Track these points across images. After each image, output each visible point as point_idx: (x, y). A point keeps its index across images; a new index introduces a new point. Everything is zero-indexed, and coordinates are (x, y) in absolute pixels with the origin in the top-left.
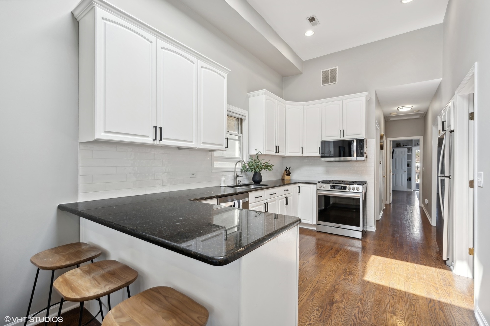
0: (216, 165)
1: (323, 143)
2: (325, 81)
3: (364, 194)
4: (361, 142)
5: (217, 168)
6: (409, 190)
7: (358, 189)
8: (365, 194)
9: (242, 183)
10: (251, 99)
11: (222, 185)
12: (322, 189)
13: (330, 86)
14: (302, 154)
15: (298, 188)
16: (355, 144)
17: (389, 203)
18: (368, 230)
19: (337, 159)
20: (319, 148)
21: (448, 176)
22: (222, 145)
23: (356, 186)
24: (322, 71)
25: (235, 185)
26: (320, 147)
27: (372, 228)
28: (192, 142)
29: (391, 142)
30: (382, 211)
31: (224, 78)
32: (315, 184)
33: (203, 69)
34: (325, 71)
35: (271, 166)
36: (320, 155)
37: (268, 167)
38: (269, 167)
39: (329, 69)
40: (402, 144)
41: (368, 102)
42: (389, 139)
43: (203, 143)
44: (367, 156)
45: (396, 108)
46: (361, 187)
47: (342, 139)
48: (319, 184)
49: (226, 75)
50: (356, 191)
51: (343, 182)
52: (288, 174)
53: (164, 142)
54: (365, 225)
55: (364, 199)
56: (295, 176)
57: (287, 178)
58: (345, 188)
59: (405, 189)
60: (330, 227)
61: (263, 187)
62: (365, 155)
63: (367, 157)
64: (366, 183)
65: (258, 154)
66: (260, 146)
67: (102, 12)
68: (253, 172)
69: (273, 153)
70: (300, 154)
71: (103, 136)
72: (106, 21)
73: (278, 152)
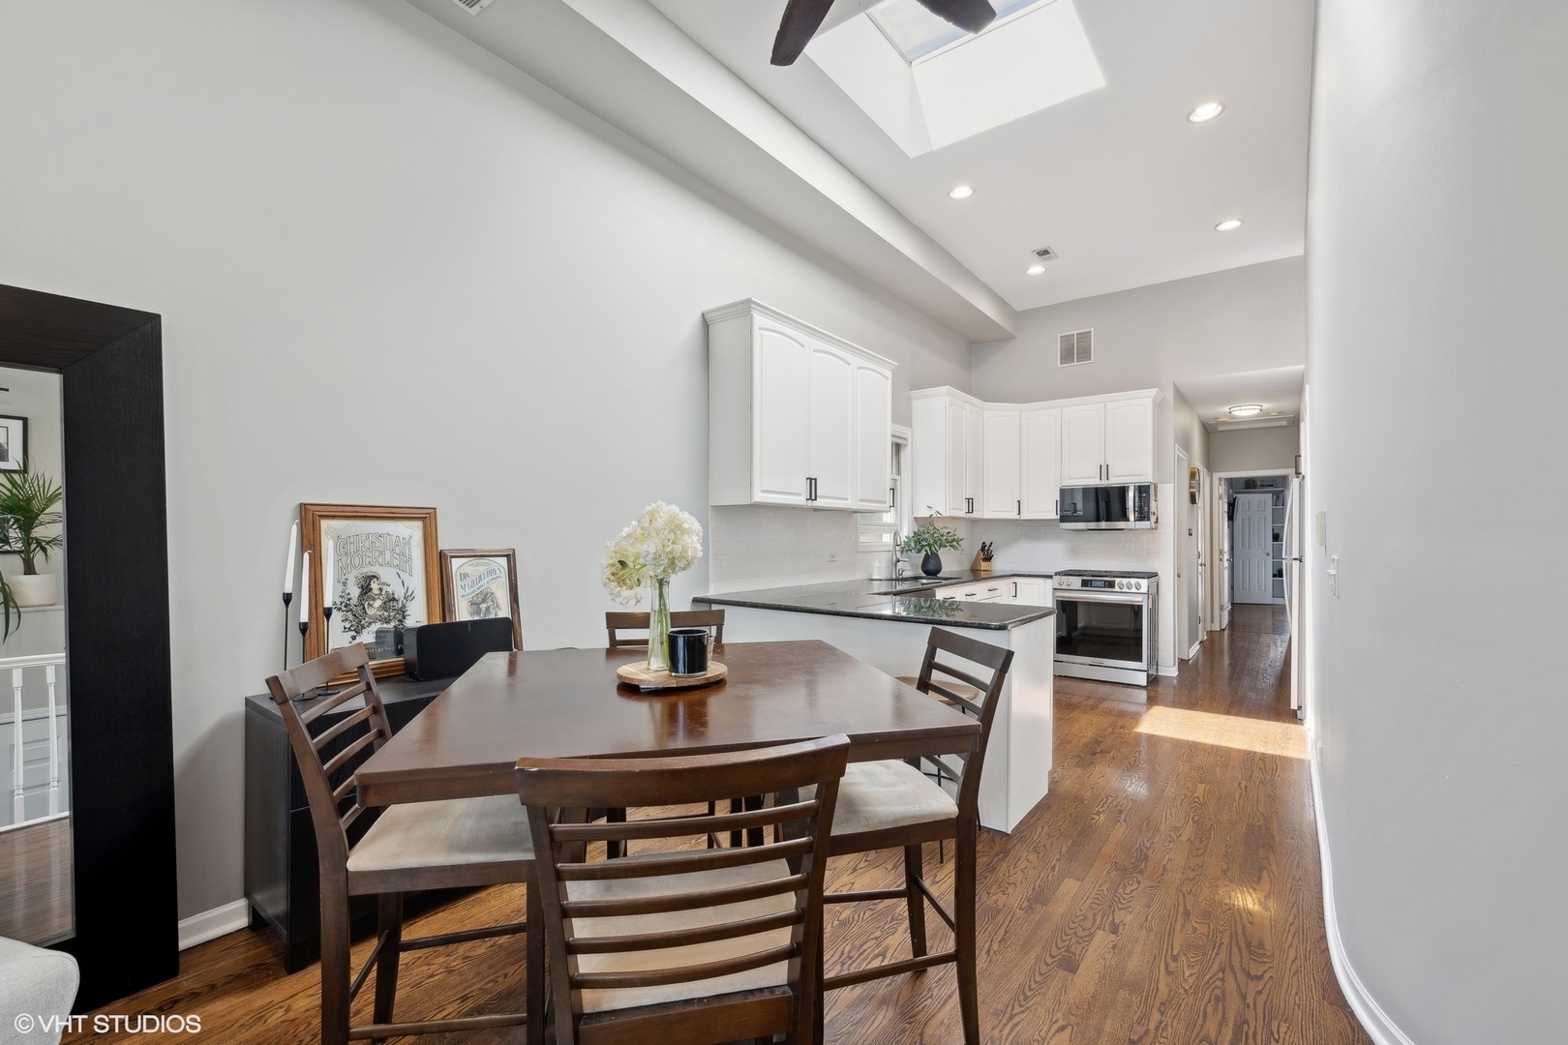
0: (863, 538)
1: (1065, 493)
2: (1067, 356)
3: (1150, 597)
4: (1143, 491)
5: (865, 545)
6: (1278, 601)
7: (1138, 586)
8: (1154, 596)
9: (906, 574)
10: (916, 404)
11: (874, 578)
12: (1064, 587)
13: (1076, 367)
14: (1019, 513)
15: (1013, 586)
16: (1131, 494)
17: (1218, 629)
18: (1161, 673)
19: (1092, 525)
20: (1057, 501)
21: (1297, 557)
22: (885, 502)
23: (1133, 581)
24: (1059, 335)
25: (894, 577)
26: (1058, 499)
27: (1169, 670)
28: (847, 499)
29: (1223, 482)
30: (1197, 643)
31: (888, 379)
32: (1051, 577)
33: (860, 371)
34: (1067, 336)
35: (958, 541)
36: (1059, 517)
37: (953, 543)
38: (955, 543)
39: (1075, 332)
40: (1259, 483)
41: (1159, 406)
42: (1216, 476)
43: (861, 500)
44: (1157, 519)
45: (1226, 409)
46: (1144, 583)
47: (1104, 483)
48: (1058, 577)
49: (889, 374)
50: (1134, 590)
51: (1106, 574)
52: (988, 558)
53: (820, 503)
54: (1154, 661)
55: (1150, 607)
56: (1000, 563)
57: (984, 565)
58: (1111, 585)
59: (1268, 598)
60: (1081, 666)
61: (944, 582)
62: (1153, 518)
63: (1156, 522)
64: (1155, 575)
65: (934, 515)
66: (936, 499)
67: (759, 320)
68: (923, 553)
69: (962, 513)
70: (1014, 515)
71: (759, 497)
72: (762, 332)
73: (970, 511)
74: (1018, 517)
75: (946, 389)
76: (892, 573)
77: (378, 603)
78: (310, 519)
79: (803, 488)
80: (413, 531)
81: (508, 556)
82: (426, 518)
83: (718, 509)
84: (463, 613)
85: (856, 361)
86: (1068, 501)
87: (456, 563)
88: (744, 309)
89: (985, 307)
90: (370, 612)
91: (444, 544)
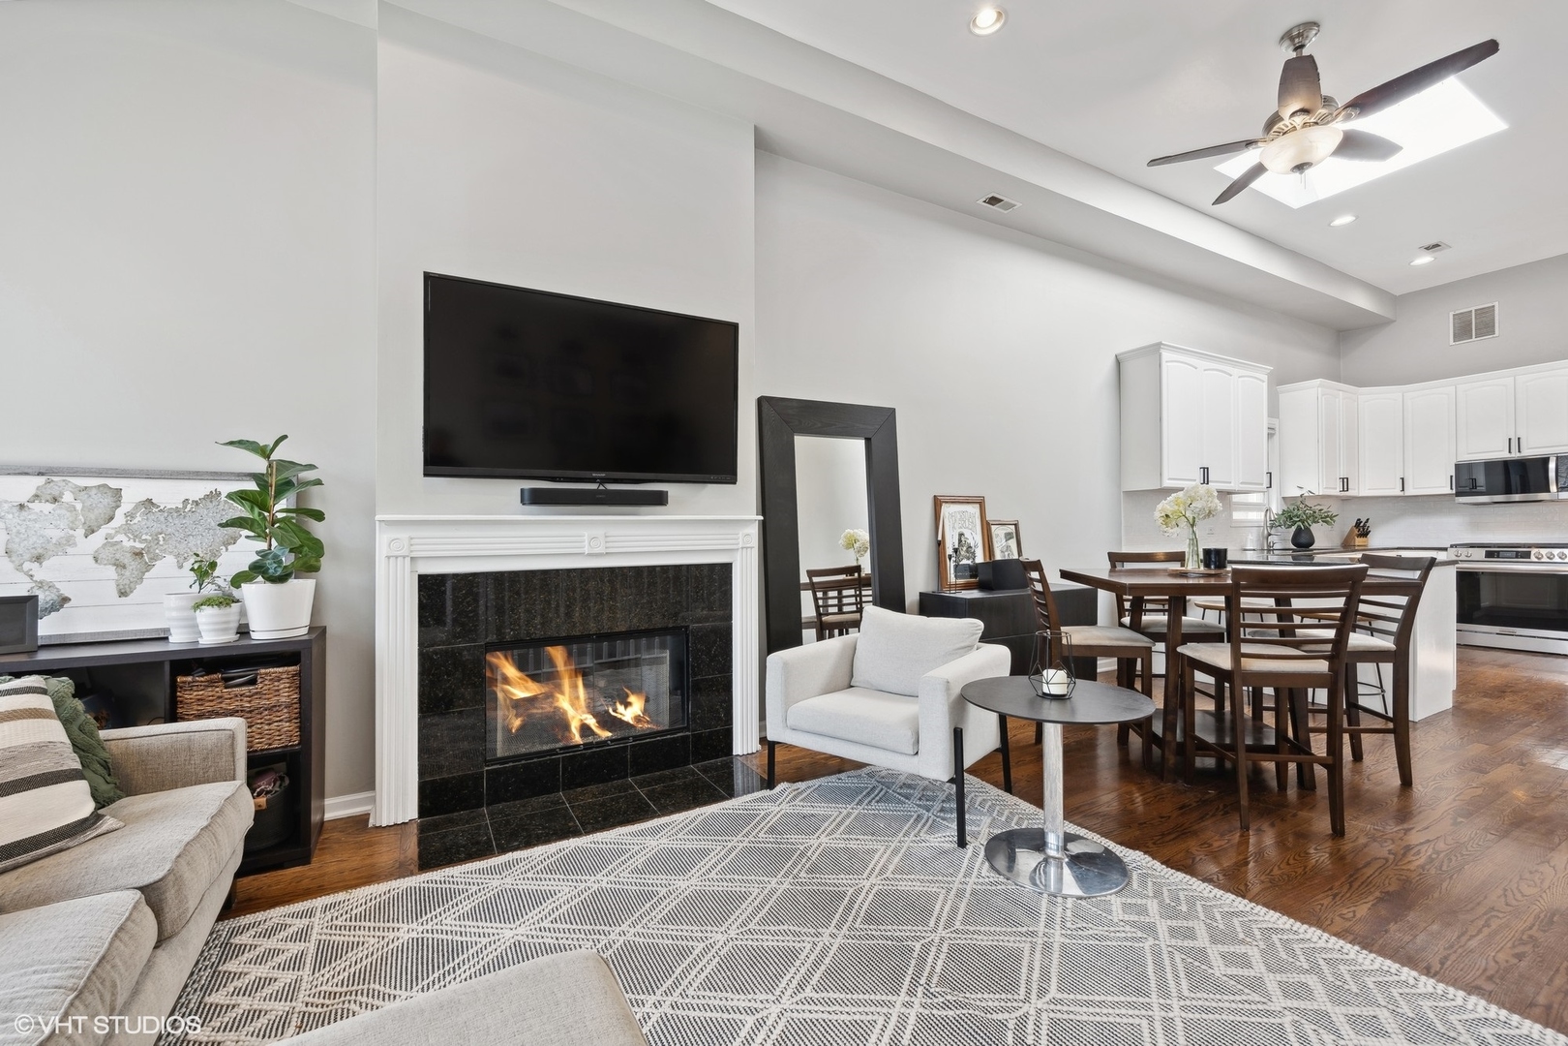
0: (1237, 515)
1: (1463, 468)
2: (1462, 333)
5: (1237, 521)
9: (1277, 547)
10: (1283, 397)
11: (1247, 548)
12: (1463, 558)
14: (1403, 490)
16: (1552, 465)
19: (1500, 498)
20: (1451, 477)
22: (1262, 484)
23: (1556, 551)
24: (1453, 314)
25: (1266, 548)
26: (1454, 475)
28: (1231, 483)
31: (1264, 382)
32: (1445, 549)
33: (1240, 379)
34: (1462, 314)
35: (1331, 517)
36: (1454, 492)
38: (1328, 519)
39: (1473, 309)
43: (1242, 483)
47: (1514, 455)
48: (1456, 549)
49: (1265, 378)
50: (1556, 560)
51: (1519, 545)
52: (1365, 534)
56: (1379, 538)
57: (1359, 541)
58: (1525, 555)
60: (1486, 635)
65: (1306, 494)
66: (1309, 481)
67: (1166, 355)
68: (1294, 528)
69: (1336, 491)
70: (1397, 492)
71: (1167, 483)
72: (1169, 364)
73: (1346, 486)
74: (1401, 494)
75: (1318, 381)
76: (1263, 544)
77: (965, 549)
78: (938, 503)
79: (1199, 476)
80: (974, 509)
81: (1015, 525)
82: (981, 503)
83: (1129, 494)
84: (998, 556)
85: (1236, 371)
86: (1465, 477)
87: (993, 528)
88: (1155, 349)
89: (1361, 300)
90: (962, 553)
91: (989, 517)
